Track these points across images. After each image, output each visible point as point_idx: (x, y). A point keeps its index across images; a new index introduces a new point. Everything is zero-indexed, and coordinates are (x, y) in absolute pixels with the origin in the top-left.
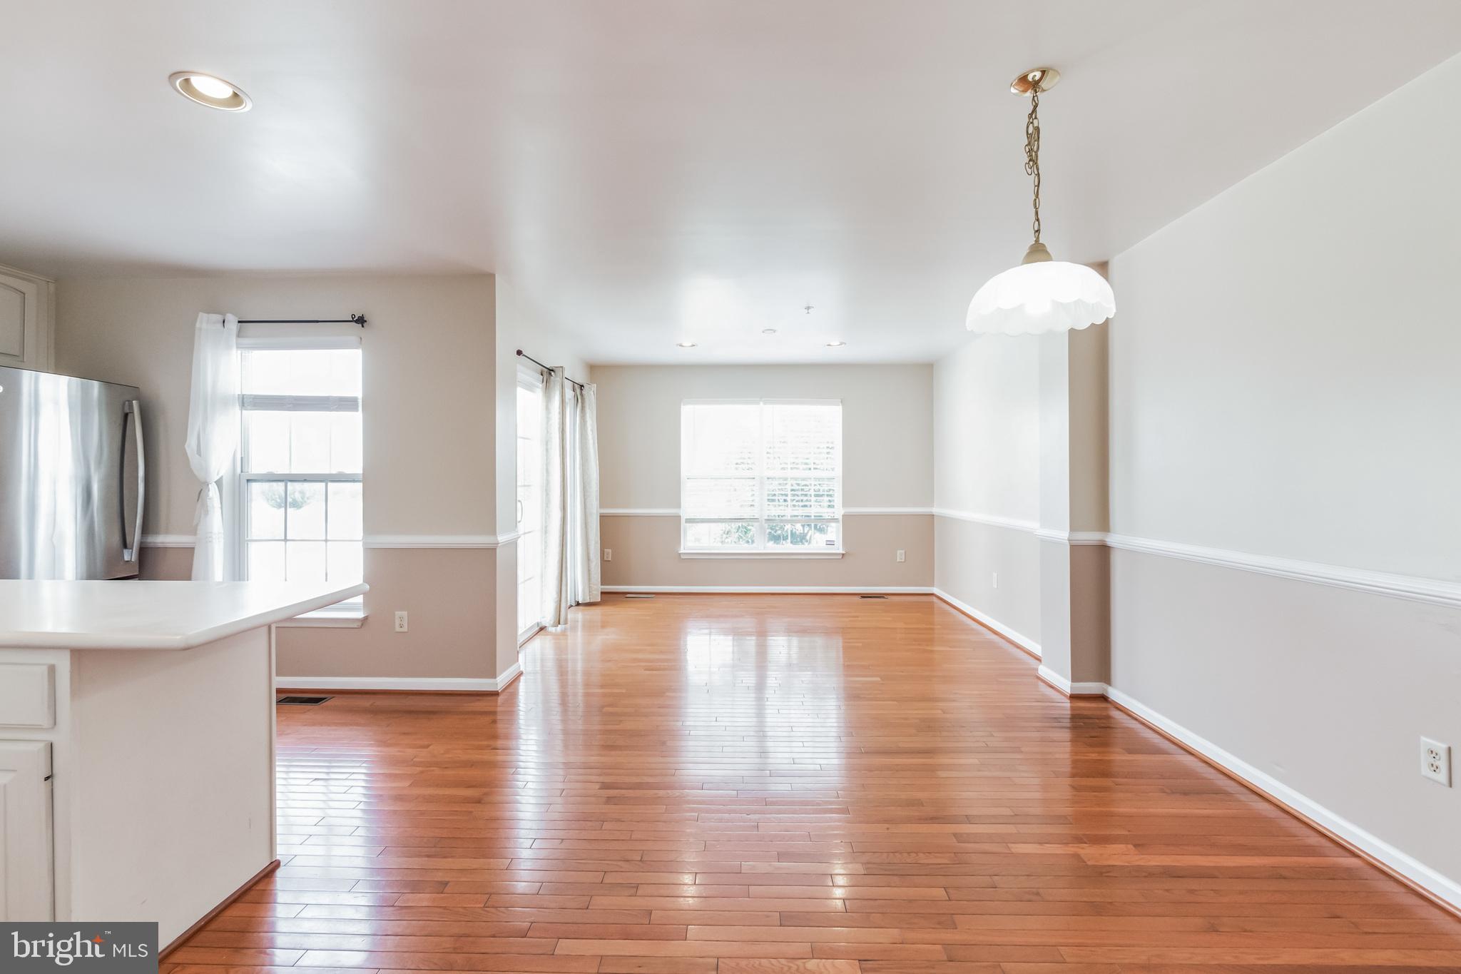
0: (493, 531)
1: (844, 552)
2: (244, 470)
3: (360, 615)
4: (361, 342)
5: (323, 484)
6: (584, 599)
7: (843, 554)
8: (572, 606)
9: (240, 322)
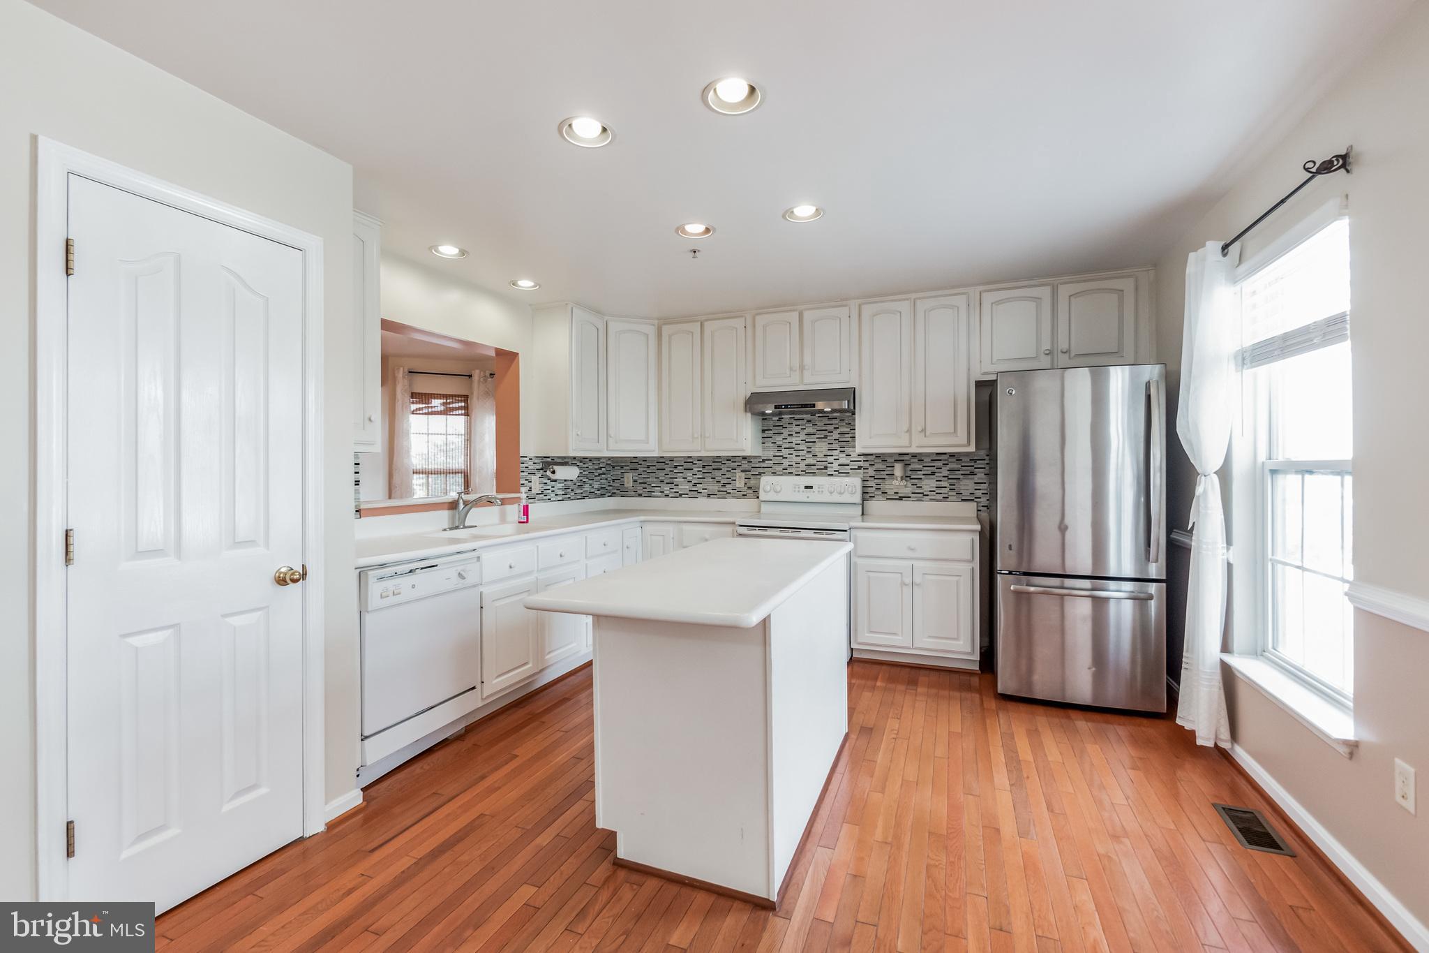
3: (1350, 732)
4: (1345, 207)
5: (1339, 479)
9: (1225, 248)
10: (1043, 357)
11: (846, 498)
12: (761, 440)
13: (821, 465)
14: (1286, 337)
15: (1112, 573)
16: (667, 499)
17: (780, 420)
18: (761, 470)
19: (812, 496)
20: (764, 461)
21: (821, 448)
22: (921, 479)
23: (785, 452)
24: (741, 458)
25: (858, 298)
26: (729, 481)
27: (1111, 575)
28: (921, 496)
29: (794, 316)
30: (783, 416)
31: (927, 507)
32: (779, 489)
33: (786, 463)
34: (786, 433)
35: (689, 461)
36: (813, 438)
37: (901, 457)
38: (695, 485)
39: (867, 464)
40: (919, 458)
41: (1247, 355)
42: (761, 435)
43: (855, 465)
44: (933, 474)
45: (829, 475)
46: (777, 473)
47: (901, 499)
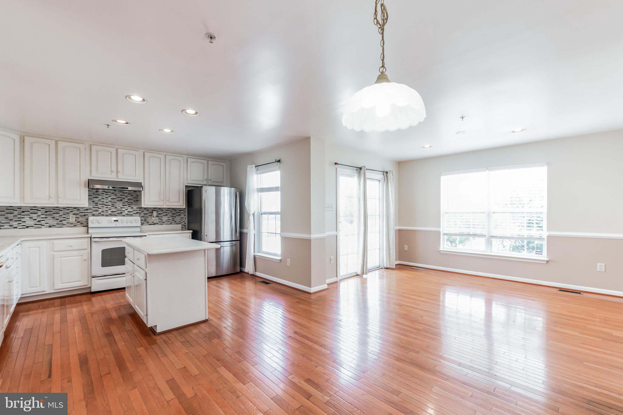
0: (310, 233)
1: (548, 260)
2: (261, 211)
3: (279, 258)
4: (280, 169)
5: (275, 215)
6: (386, 266)
7: (547, 261)
8: (382, 268)
9: (256, 166)
10: (205, 181)
11: (134, 224)
12: (88, 200)
13: (119, 212)
14: (268, 188)
15: (222, 240)
18: (86, 214)
19: (118, 224)
21: (119, 205)
22: (162, 217)
23: (100, 206)
24: (74, 208)
25: (143, 149)
26: (65, 219)
27: (222, 241)
28: (162, 223)
29: (113, 151)
31: (164, 227)
32: (100, 222)
33: (100, 211)
34: (100, 197)
36: (115, 201)
37: (154, 209)
39: (140, 212)
40: (161, 209)
41: (259, 190)
43: (135, 212)
44: (167, 215)
45: (123, 216)
47: (154, 224)
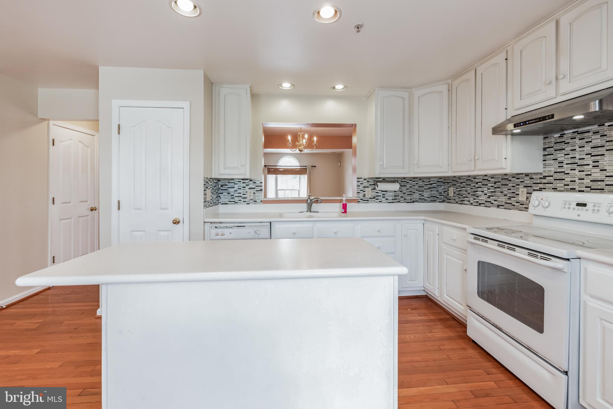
12: (542, 158)
16: (472, 206)
17: (562, 136)
18: (541, 186)
19: (583, 213)
20: (545, 177)
23: (567, 168)
24: (524, 175)
26: (514, 195)
30: (566, 132)
34: (568, 148)
35: (486, 178)
38: (489, 197)
42: (542, 153)
46: (558, 189)
